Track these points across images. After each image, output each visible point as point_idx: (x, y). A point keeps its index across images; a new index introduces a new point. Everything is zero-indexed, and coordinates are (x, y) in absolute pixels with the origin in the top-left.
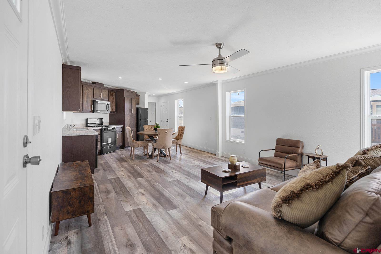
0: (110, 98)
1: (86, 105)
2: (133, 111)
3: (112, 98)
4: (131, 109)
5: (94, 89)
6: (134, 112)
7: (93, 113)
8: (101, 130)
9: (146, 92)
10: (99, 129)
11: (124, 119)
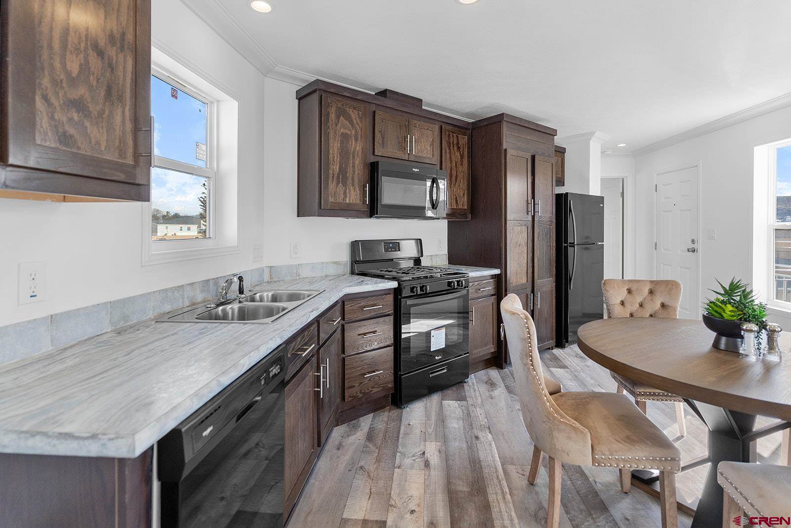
0: (448, 156)
1: (338, 184)
2: (539, 208)
3: (453, 158)
4: (533, 197)
5: (376, 115)
6: (546, 211)
7: (371, 216)
8: (397, 292)
9: (592, 134)
10: (386, 292)
11: (501, 242)
